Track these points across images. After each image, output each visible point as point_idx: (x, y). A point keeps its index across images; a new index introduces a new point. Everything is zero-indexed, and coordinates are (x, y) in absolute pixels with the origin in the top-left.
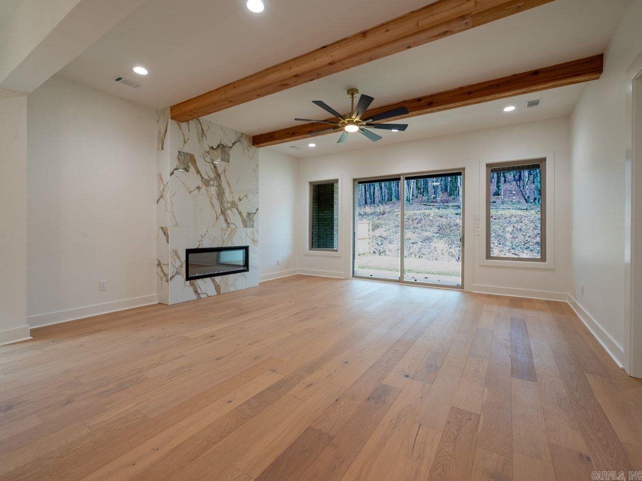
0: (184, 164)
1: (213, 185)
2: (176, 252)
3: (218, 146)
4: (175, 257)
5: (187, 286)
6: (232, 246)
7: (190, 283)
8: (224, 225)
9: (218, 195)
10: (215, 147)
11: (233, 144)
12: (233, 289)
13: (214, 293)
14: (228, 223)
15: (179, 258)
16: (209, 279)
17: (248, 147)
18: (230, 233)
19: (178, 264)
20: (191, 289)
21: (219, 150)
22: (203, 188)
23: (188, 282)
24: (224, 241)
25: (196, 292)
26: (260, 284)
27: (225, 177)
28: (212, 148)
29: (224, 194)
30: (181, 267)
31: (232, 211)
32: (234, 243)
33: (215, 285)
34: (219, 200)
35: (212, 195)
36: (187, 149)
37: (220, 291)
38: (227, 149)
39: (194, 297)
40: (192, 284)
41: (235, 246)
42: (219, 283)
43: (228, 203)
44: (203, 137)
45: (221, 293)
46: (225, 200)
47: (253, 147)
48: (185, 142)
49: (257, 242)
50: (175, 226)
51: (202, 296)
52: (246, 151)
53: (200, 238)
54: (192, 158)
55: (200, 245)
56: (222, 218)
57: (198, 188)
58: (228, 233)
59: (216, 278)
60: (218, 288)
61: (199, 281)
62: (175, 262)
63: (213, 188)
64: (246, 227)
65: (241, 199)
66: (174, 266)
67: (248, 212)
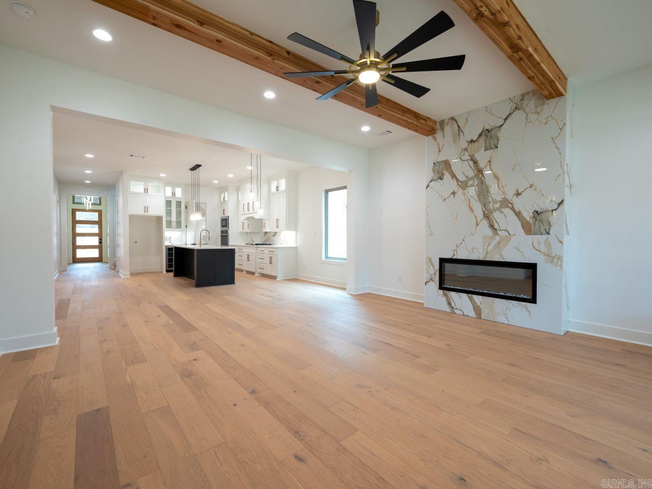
0: (439, 173)
1: (472, 185)
2: (430, 260)
3: (480, 135)
4: (430, 264)
5: (440, 294)
6: (502, 260)
7: (444, 293)
8: (489, 232)
9: (479, 196)
10: (475, 139)
11: (506, 119)
12: (501, 319)
13: (472, 314)
14: (495, 229)
15: (433, 266)
16: (464, 295)
17: (536, 107)
18: (498, 242)
19: (432, 271)
20: (444, 299)
21: (482, 139)
22: (460, 192)
23: (442, 291)
24: (487, 252)
25: (449, 304)
27: (491, 169)
28: (472, 141)
29: (488, 192)
30: (435, 274)
31: (502, 212)
32: (504, 258)
33: (473, 304)
34: (480, 201)
35: (470, 198)
36: (442, 158)
37: (480, 314)
38: (493, 132)
39: (448, 309)
40: (445, 295)
41: (506, 261)
42: (479, 304)
43: (495, 202)
44: (459, 135)
45: (483, 317)
46: (490, 199)
47: (548, 101)
48: (439, 151)
49: (560, 258)
50: (430, 235)
51: (457, 312)
52: (532, 117)
53: (455, 248)
54: (447, 164)
55: (454, 255)
56: (485, 223)
57: (454, 193)
58: (495, 242)
59: (475, 297)
60: (477, 310)
61: (453, 294)
62: (429, 269)
63: (473, 188)
64: (531, 234)
65: (520, 192)
66: (428, 272)
67: (535, 211)
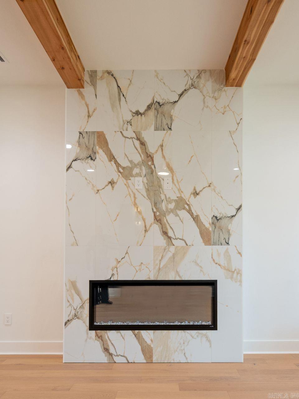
0: (88, 149)
1: (139, 175)
2: (74, 285)
3: (149, 107)
4: (73, 292)
5: (91, 338)
6: (178, 279)
7: (97, 335)
8: (161, 241)
9: (148, 190)
10: (142, 111)
11: (181, 95)
12: (178, 358)
13: (140, 358)
14: (170, 238)
15: (78, 294)
16: (129, 333)
17: (214, 92)
18: (174, 255)
19: (77, 302)
20: (97, 345)
21: (152, 113)
23: (94, 332)
24: (159, 269)
25: (106, 350)
26: (248, 358)
27: (164, 157)
28: (138, 113)
29: (160, 186)
30: (82, 307)
31: (177, 215)
32: (181, 275)
33: (141, 344)
34: (149, 198)
35: (135, 191)
36: (92, 127)
37: (151, 357)
38: (166, 108)
39: (103, 358)
40: (100, 337)
41: (183, 279)
42: (149, 342)
43: (169, 201)
44: (120, 100)
45: (155, 359)
46: (163, 197)
47: (226, 88)
48: (89, 116)
49: (239, 273)
50: (72, 245)
51: (117, 359)
52: (210, 102)
53: (114, 263)
54: (101, 138)
55: (113, 275)
56: (156, 229)
57: (112, 183)
58: (170, 255)
59: (144, 333)
60: (147, 351)
61: (112, 334)
62: (73, 299)
63: (140, 179)
64: (210, 244)
65: (198, 192)
66: (70, 305)
67: (214, 216)
